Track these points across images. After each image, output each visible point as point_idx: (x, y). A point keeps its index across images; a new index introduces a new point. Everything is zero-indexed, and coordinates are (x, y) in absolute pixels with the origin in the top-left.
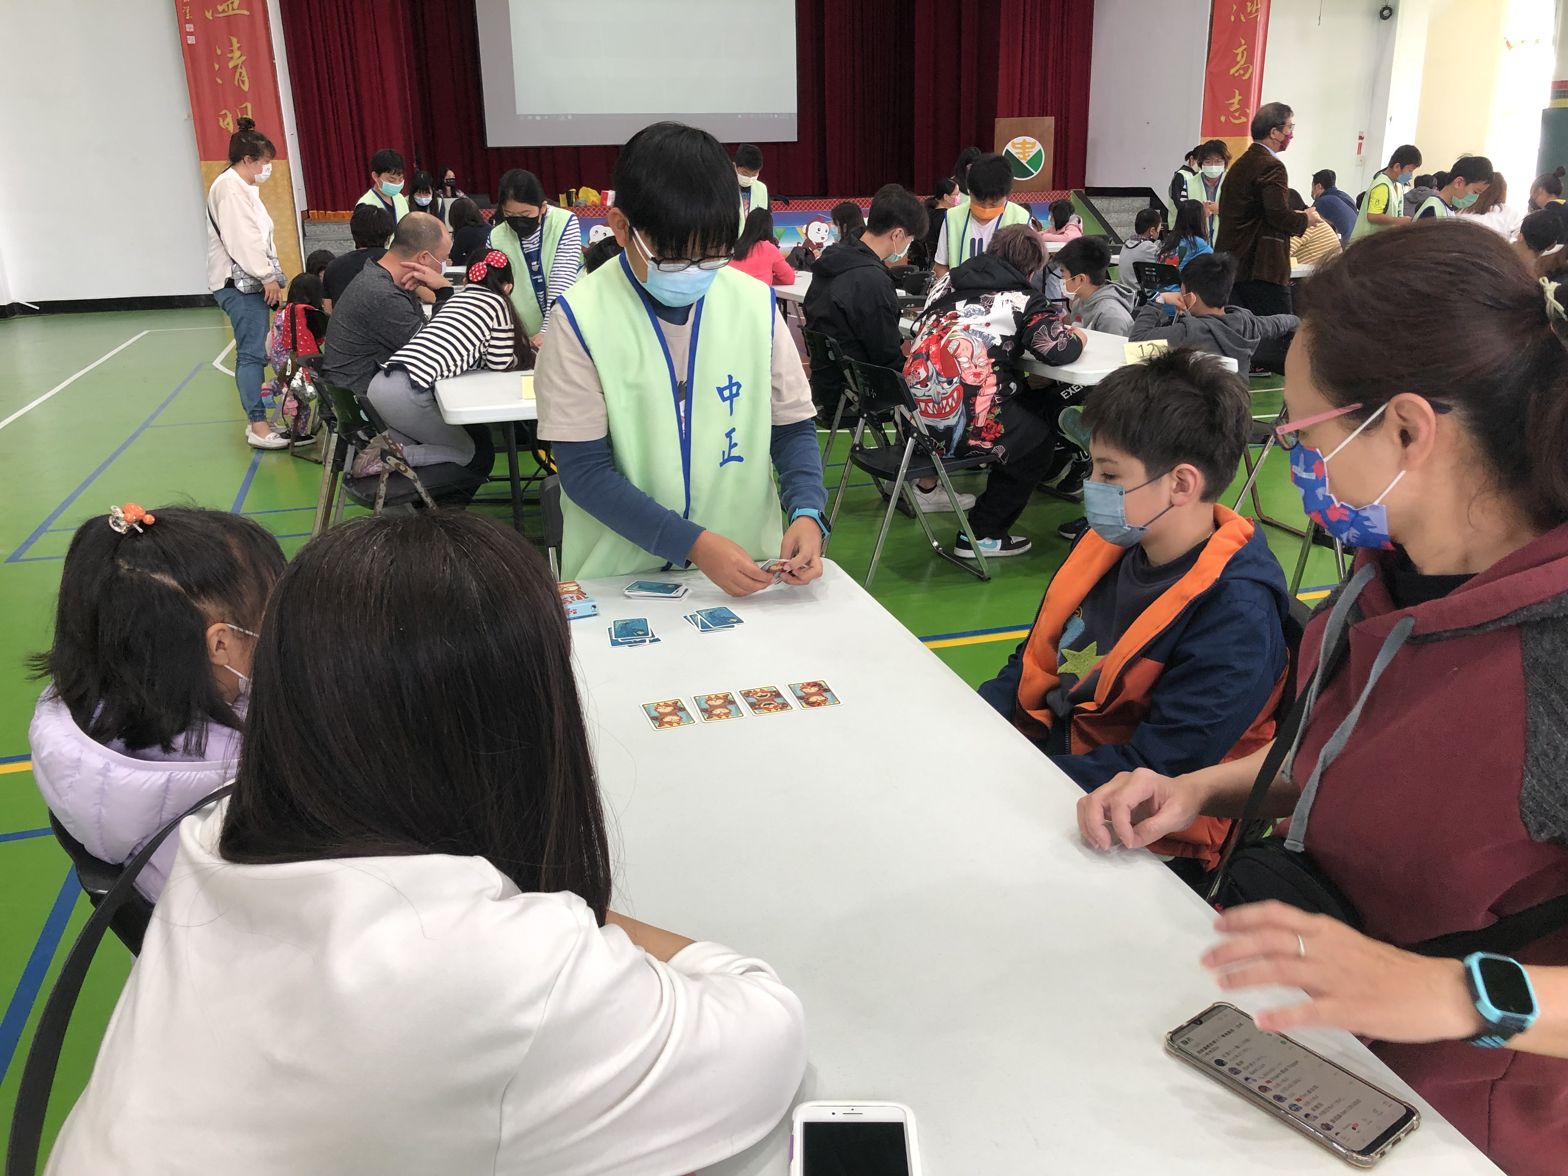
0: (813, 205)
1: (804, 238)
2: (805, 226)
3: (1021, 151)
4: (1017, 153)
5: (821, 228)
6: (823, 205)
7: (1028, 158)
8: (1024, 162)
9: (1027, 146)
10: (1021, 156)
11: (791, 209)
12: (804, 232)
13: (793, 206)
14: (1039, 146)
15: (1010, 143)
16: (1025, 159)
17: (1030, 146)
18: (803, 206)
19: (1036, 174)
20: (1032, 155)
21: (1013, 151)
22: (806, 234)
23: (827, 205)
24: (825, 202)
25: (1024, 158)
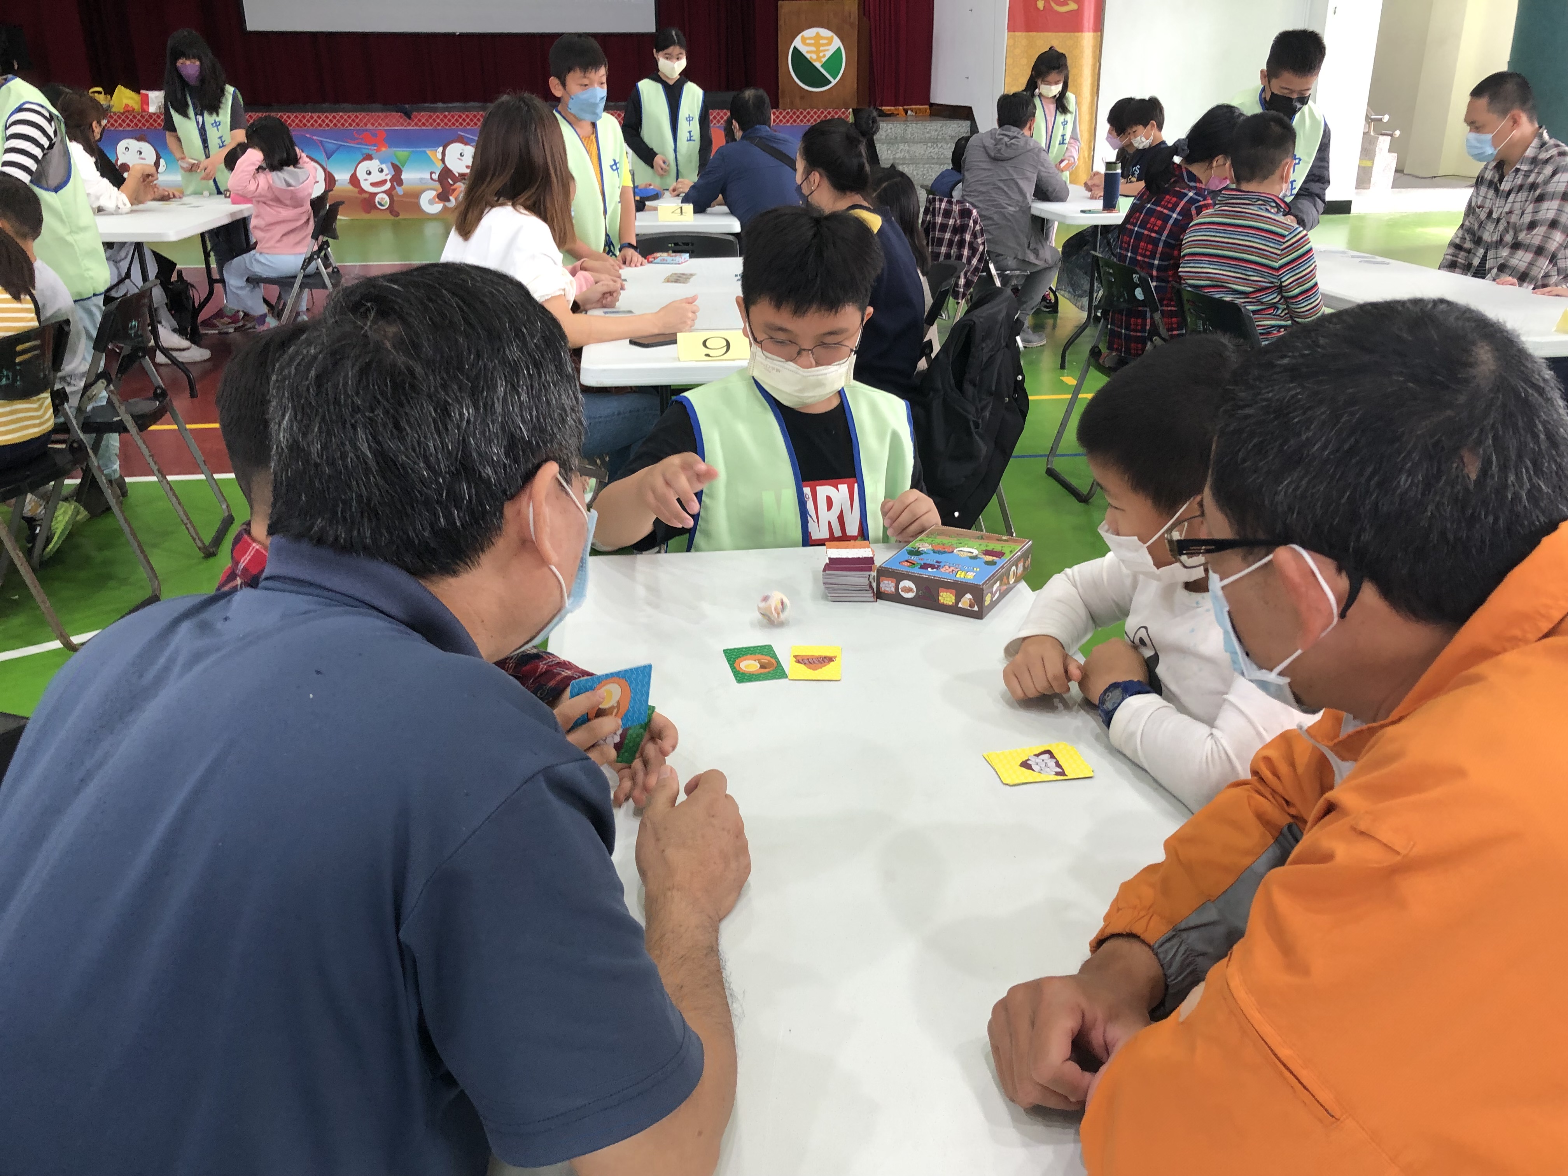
0: (449, 120)
1: (440, 166)
2: (441, 149)
3: (813, 49)
4: (808, 52)
6: (464, 120)
7: (824, 60)
8: (818, 65)
9: (822, 42)
10: (814, 56)
11: (416, 124)
12: (440, 157)
13: (420, 120)
14: (837, 43)
15: (799, 38)
16: (820, 62)
17: (826, 41)
18: (435, 121)
19: (834, 82)
20: (828, 54)
21: (803, 49)
22: (443, 160)
23: (472, 120)
24: (467, 116)
25: (819, 59)
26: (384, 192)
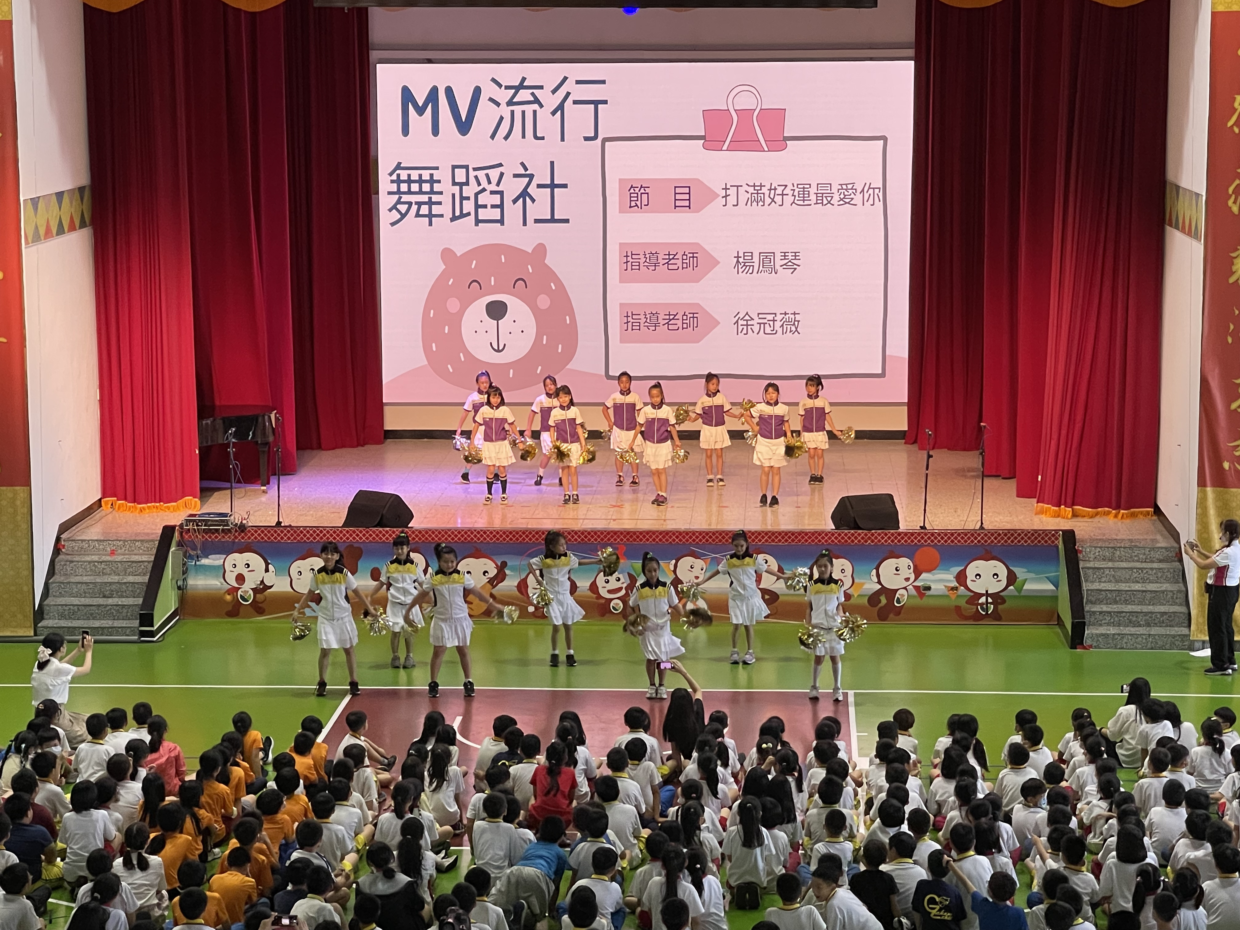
2: (674, 561)
5: (695, 566)
22: (675, 571)
26: (618, 598)
